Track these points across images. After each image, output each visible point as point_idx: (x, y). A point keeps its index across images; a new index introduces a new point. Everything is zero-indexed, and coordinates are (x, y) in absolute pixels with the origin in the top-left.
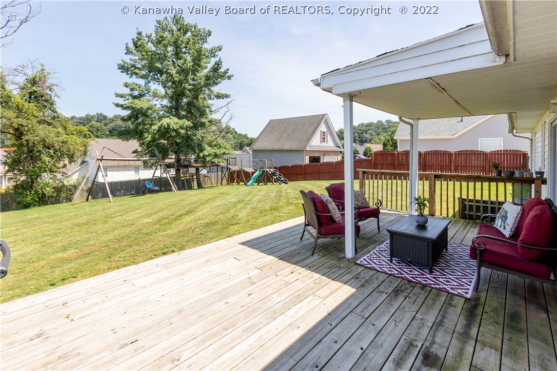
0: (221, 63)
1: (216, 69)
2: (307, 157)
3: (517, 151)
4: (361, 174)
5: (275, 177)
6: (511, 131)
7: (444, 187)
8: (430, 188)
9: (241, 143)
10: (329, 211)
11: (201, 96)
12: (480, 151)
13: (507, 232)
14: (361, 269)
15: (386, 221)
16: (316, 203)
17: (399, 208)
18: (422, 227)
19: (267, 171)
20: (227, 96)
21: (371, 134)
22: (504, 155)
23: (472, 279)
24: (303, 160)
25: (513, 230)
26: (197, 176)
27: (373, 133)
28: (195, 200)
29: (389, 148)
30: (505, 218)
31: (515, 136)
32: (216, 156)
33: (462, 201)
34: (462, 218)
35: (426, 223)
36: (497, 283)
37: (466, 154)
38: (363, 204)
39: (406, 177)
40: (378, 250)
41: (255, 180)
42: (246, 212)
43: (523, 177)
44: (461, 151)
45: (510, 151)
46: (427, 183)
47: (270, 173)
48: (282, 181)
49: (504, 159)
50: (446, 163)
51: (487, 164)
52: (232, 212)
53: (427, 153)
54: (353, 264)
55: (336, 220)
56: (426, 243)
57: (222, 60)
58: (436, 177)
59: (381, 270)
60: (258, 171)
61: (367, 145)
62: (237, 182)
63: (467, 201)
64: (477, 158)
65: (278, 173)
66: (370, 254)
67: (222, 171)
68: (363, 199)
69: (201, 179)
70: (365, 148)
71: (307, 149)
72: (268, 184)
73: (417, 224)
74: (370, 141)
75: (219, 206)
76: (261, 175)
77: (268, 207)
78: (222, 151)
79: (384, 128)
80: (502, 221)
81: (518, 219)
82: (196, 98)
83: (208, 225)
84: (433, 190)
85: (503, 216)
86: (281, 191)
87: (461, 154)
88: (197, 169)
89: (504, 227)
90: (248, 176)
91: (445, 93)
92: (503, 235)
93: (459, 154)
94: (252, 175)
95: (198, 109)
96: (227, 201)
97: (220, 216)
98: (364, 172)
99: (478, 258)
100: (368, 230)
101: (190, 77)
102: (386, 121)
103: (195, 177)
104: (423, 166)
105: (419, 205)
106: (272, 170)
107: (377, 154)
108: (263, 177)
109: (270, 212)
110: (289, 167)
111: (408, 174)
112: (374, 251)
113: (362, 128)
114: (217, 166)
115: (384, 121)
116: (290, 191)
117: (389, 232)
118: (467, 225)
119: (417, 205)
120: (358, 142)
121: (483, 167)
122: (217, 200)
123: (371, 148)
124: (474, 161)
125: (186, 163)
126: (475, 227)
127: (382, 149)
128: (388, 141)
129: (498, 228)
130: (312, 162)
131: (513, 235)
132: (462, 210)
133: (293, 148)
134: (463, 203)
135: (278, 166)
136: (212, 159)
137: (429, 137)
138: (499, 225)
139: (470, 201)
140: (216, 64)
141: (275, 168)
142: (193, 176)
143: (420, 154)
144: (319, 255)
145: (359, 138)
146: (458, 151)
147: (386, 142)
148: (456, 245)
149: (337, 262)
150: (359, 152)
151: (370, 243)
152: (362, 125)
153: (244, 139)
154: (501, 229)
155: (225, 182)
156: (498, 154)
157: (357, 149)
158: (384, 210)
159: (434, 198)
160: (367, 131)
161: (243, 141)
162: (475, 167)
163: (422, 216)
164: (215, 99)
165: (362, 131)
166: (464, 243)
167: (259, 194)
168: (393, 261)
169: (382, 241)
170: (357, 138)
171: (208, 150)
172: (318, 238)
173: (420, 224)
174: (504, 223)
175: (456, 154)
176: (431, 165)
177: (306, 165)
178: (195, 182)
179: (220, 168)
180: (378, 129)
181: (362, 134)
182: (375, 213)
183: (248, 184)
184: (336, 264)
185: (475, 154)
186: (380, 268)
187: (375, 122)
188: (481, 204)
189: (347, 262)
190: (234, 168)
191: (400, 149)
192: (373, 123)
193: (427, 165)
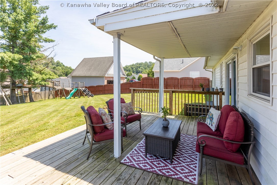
0: (47, 19)
1: (44, 22)
2: (106, 81)
3: (205, 78)
4: (132, 91)
5: (85, 93)
6: (204, 68)
7: (177, 96)
8: (170, 99)
9: (67, 72)
10: (103, 122)
11: (33, 39)
12: (191, 78)
13: (214, 128)
14: (124, 167)
15: (145, 121)
16: (92, 117)
17: (154, 111)
18: (166, 128)
19: (80, 89)
20: (52, 41)
21: (142, 69)
22: (200, 79)
23: (196, 164)
24: (104, 82)
25: (216, 126)
26: (29, 94)
27: (143, 68)
28: (20, 112)
29: (151, 76)
30: (212, 118)
31: (206, 70)
32: (43, 80)
33: (186, 105)
34: (186, 115)
35: (168, 125)
36: (210, 165)
37: (185, 79)
38: (131, 112)
39: (157, 91)
40: (138, 146)
41: (72, 95)
42: (56, 119)
43: (214, 91)
44: (183, 78)
45: (203, 77)
46: (168, 94)
47: (82, 90)
48: (90, 95)
49: (200, 81)
50: (176, 84)
51: (194, 84)
52: (45, 120)
53: (168, 79)
54: (119, 164)
55: (109, 127)
56: (168, 142)
57: (48, 17)
58: (173, 92)
59: (138, 167)
60: (74, 89)
61: (140, 74)
62: (60, 97)
63: (188, 105)
64: (190, 81)
65: (87, 91)
66: (132, 151)
67: (49, 90)
68: (131, 109)
69: (33, 96)
70: (138, 76)
71: (106, 76)
72: (81, 97)
73: (163, 126)
74: (141, 72)
75: (37, 115)
76: (76, 92)
77: (74, 114)
78: (48, 76)
79: (148, 66)
80: (210, 121)
81: (219, 119)
82: (29, 40)
83: (20, 133)
84: (171, 100)
85: (211, 117)
86: (86, 102)
87: (183, 79)
88: (30, 89)
89: (212, 124)
90: (67, 93)
91: (179, 38)
92: (211, 130)
93: (182, 79)
94: (71, 92)
95: (30, 47)
96: (45, 111)
97: (34, 124)
98: (134, 90)
99: (201, 152)
100: (134, 129)
101: (23, 25)
102: (149, 62)
103: (28, 94)
104: (166, 86)
105: (164, 113)
106: (83, 89)
107: (144, 79)
108: (77, 93)
109: (74, 117)
110: (94, 87)
111: (159, 91)
112: (136, 148)
113: (137, 65)
114: (45, 86)
115: (148, 62)
116: (92, 102)
117: (144, 135)
118: (188, 120)
119: (163, 113)
120: (135, 73)
121: (192, 86)
122: (38, 111)
123: (142, 76)
124: (189, 83)
125: (20, 85)
126: (193, 121)
127: (147, 76)
128: (150, 72)
129: (208, 124)
130: (109, 83)
131: (216, 129)
132: (186, 110)
133: (98, 75)
134: (186, 106)
135: (88, 86)
136: (40, 82)
137: (169, 70)
138: (209, 123)
139: (190, 105)
140: (43, 20)
141: (85, 87)
142: (27, 93)
143: (164, 79)
144: (93, 158)
145: (136, 70)
146: (182, 78)
147: (149, 73)
148: (184, 136)
149: (106, 164)
150: (136, 78)
151: (133, 141)
152: (137, 64)
153: (69, 70)
154: (210, 126)
155: (51, 97)
156: (198, 79)
157: (135, 76)
158: (145, 113)
159: (172, 104)
160: (140, 67)
161: (69, 71)
162: (188, 85)
163: (166, 120)
164: (44, 42)
165: (138, 67)
166: (189, 133)
167: (71, 104)
168: (148, 156)
169: (141, 138)
170: (135, 71)
171: (36, 75)
172: (93, 144)
173: (165, 126)
174: (212, 122)
175: (181, 79)
176: (170, 85)
177: (105, 86)
178: (28, 98)
179: (47, 88)
180: (145, 66)
181: (137, 68)
182: (138, 118)
183: (67, 98)
184: (105, 166)
185: (189, 79)
186: (138, 164)
187: (144, 63)
188: (195, 107)
189: (114, 162)
190: (58, 88)
191: (155, 76)
192: (143, 63)
193: (168, 85)
